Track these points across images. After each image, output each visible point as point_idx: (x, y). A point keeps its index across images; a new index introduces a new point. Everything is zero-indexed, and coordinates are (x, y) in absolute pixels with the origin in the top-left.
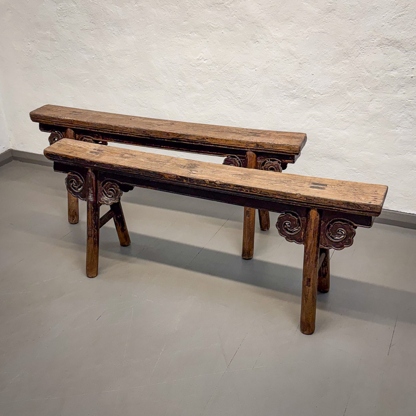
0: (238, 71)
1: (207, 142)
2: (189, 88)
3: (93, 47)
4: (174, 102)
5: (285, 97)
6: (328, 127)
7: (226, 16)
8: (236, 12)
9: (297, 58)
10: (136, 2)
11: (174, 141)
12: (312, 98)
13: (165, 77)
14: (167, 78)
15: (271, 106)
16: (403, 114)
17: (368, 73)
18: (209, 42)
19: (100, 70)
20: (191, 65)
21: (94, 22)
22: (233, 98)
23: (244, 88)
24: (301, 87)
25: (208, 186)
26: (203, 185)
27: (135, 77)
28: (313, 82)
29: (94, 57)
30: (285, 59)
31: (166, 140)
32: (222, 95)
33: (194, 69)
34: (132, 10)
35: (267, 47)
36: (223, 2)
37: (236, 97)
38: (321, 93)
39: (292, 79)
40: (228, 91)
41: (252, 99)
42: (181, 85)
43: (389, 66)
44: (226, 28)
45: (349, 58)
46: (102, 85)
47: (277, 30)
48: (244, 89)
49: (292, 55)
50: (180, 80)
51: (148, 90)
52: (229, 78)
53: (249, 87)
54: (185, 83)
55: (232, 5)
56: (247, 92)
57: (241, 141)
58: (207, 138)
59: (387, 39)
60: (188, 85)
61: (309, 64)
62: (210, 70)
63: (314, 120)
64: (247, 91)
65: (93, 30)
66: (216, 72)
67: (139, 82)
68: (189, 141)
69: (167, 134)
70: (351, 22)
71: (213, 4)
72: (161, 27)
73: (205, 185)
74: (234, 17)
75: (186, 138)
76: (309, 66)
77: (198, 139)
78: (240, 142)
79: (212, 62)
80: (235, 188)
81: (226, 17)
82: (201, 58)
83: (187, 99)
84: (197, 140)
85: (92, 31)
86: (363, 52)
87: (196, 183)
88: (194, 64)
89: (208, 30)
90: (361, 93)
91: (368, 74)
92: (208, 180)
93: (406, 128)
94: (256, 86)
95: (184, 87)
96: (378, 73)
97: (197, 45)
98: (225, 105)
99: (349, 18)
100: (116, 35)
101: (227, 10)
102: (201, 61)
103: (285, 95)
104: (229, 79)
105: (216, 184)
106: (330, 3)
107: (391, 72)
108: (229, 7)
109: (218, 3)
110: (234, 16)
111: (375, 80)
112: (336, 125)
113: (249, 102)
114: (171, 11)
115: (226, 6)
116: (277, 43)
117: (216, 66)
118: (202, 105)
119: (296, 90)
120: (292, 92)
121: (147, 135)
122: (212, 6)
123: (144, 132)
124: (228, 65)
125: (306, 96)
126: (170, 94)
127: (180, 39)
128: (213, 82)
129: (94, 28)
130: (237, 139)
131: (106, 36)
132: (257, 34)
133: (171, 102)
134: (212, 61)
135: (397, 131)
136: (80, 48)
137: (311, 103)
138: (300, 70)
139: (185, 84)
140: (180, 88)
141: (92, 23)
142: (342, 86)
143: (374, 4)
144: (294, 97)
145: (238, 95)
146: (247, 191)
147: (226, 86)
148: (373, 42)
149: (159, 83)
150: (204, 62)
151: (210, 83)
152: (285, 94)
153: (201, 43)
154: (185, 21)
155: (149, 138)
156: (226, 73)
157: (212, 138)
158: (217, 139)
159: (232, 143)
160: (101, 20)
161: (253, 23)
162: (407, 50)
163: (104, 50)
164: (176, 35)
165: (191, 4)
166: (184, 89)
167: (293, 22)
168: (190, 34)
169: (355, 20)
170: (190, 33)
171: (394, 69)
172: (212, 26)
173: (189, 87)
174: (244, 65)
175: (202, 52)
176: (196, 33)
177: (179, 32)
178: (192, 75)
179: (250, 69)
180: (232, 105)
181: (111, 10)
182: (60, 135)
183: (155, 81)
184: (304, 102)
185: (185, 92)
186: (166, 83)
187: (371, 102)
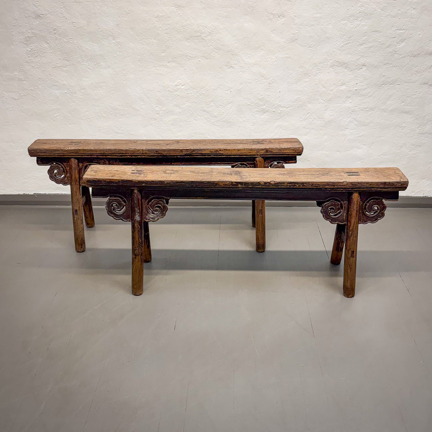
0: (214, 93)
1: (220, 153)
2: (167, 112)
3: (66, 83)
4: (152, 126)
5: (257, 112)
6: (293, 134)
7: (203, 46)
8: (213, 43)
9: (267, 79)
10: (114, 39)
11: (187, 157)
12: (280, 112)
13: (142, 103)
14: (144, 104)
15: (244, 121)
16: (350, 119)
17: (324, 88)
18: (186, 70)
19: (73, 104)
20: (169, 91)
21: (69, 60)
22: (209, 117)
23: (219, 107)
24: (271, 103)
25: (263, 187)
26: (258, 187)
27: (110, 106)
28: (280, 98)
29: (66, 91)
30: (257, 81)
31: (178, 157)
32: (199, 115)
33: (171, 94)
34: (109, 45)
35: (241, 72)
36: (200, 35)
37: (212, 116)
38: (287, 107)
39: (262, 97)
40: (204, 111)
41: (227, 117)
42: (159, 110)
43: (340, 82)
44: (203, 56)
45: (309, 77)
46: (74, 117)
47: (249, 57)
48: (219, 108)
49: (263, 76)
50: (157, 105)
51: (124, 117)
52: (206, 100)
53: (224, 106)
54: (162, 108)
55: (209, 37)
56: (222, 111)
57: (252, 149)
58: (220, 150)
59: (338, 62)
60: (165, 109)
61: (276, 84)
62: (188, 94)
63: (281, 129)
64: (223, 110)
65: (66, 67)
66: (193, 95)
67: (115, 111)
68: (202, 155)
69: (181, 151)
70: (310, 49)
71: (191, 37)
72: (139, 59)
73: (260, 186)
74: (211, 47)
75: (200, 152)
76: (276, 85)
77: (212, 152)
79: (190, 87)
80: (289, 185)
81: (203, 48)
82: (179, 84)
83: (165, 122)
85: (65, 68)
86: (320, 72)
87: (251, 186)
88: (171, 89)
89: (185, 59)
90: (318, 104)
91: (323, 89)
92: (263, 182)
93: (352, 129)
94: (230, 105)
95: (162, 111)
96: (332, 88)
97: (175, 73)
98: (201, 124)
99: (308, 46)
100: (91, 69)
101: (204, 41)
102: (178, 87)
104: (206, 101)
105: (271, 184)
106: (294, 34)
107: (341, 87)
108: (206, 39)
109: (196, 36)
110: (211, 46)
111: (329, 93)
112: (299, 132)
113: (224, 119)
114: (150, 45)
115: (203, 38)
116: (250, 68)
117: (194, 90)
118: (180, 126)
119: (266, 106)
120: (262, 108)
121: (160, 155)
122: (189, 39)
123: (156, 151)
124: (204, 88)
125: (274, 110)
126: (147, 118)
127: (158, 68)
128: (190, 105)
129: (67, 65)
130: (248, 148)
131: (80, 72)
132: (232, 61)
133: (148, 126)
134: (189, 86)
135: (345, 132)
136: (52, 85)
137: (278, 116)
138: (269, 88)
139: (163, 108)
140: (157, 112)
141: (66, 60)
142: (304, 100)
143: (327, 35)
144: (264, 111)
145: (214, 114)
147: (203, 107)
148: (327, 64)
149: (136, 110)
150: (182, 87)
152: (256, 110)
153: (179, 71)
154: (163, 53)
155: (161, 157)
156: (203, 96)
157: (225, 149)
158: (229, 150)
159: (244, 152)
160: (76, 57)
161: (228, 51)
162: (352, 69)
163: (78, 84)
164: (153, 65)
165: (170, 37)
166: (161, 113)
167: (263, 50)
168: (168, 64)
169: (313, 48)
170: (168, 63)
171: (343, 84)
172: (189, 56)
174: (219, 88)
175: (180, 79)
176: (174, 63)
177: (157, 63)
178: (170, 99)
179: (225, 91)
180: (209, 123)
181: (87, 47)
182: (60, 166)
183: (132, 108)
184: (272, 115)
185: (163, 116)
186: (143, 109)
187: (326, 111)
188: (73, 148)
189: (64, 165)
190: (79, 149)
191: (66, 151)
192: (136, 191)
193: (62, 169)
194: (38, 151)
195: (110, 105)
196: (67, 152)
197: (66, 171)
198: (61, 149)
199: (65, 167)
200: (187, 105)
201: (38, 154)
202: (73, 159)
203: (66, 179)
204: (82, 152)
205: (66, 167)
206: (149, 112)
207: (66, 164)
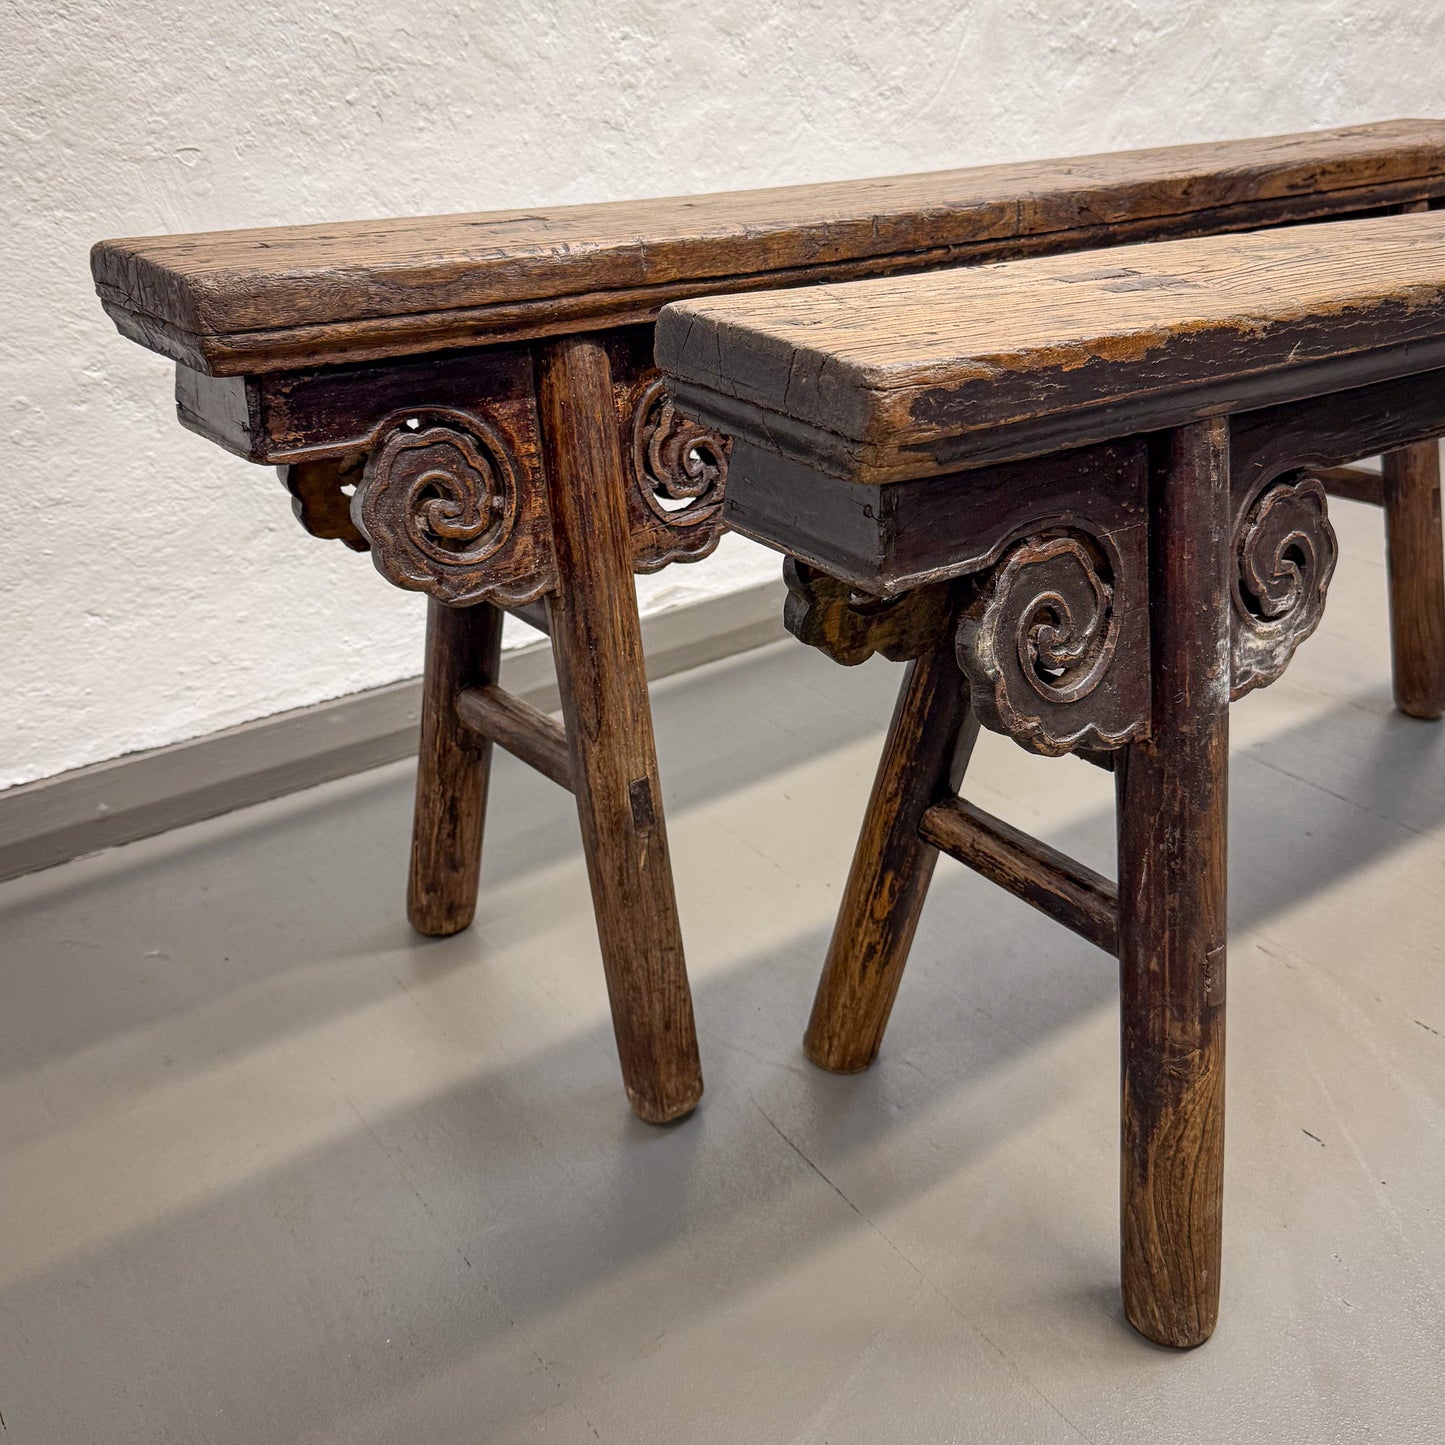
2: (676, 74)
4: (592, 176)
5: (1053, 57)
12: (1131, 50)
13: (541, 18)
14: (553, 26)
15: (1006, 110)
16: (1327, 75)
22: (871, 97)
23: (917, 35)
27: (348, 41)
32: (825, 88)
37: (882, 89)
40: (852, 59)
41: (943, 89)
42: (635, 60)
46: (70, 146)
48: (917, 40)
50: (626, 29)
51: (433, 123)
53: (937, 24)
54: (654, 46)
56: (928, 56)
60: (668, 53)
64: (929, 51)
67: (378, 78)
95: (651, 72)
98: (834, 142)
103: (1053, 50)
113: (931, 103)
118: (736, 164)
119: (1089, 19)
120: (1075, 30)
125: (1114, 41)
126: (570, 126)
133: (573, 178)
137: (1124, 73)
139: (659, 49)
140: (626, 77)
144: (1079, 50)
145: (894, 78)
147: (847, 37)
149: (508, 66)
151: (777, 28)
152: (1054, 43)
166: (647, 84)
173: (678, 68)
180: (865, 136)
182: (467, 438)
183: (486, 55)
184: (1106, 70)
185: (654, 102)
186: (547, 58)
189: (494, 424)
191: (551, 271)
193: (480, 462)
194: (303, 303)
195: (346, 34)
196: (560, 285)
197: (520, 472)
198: (514, 262)
199: (509, 442)
200: (775, 22)
201: (302, 333)
202: (587, 347)
203: (525, 541)
204: (674, 274)
205: (517, 441)
206: (580, 80)
207: (517, 406)
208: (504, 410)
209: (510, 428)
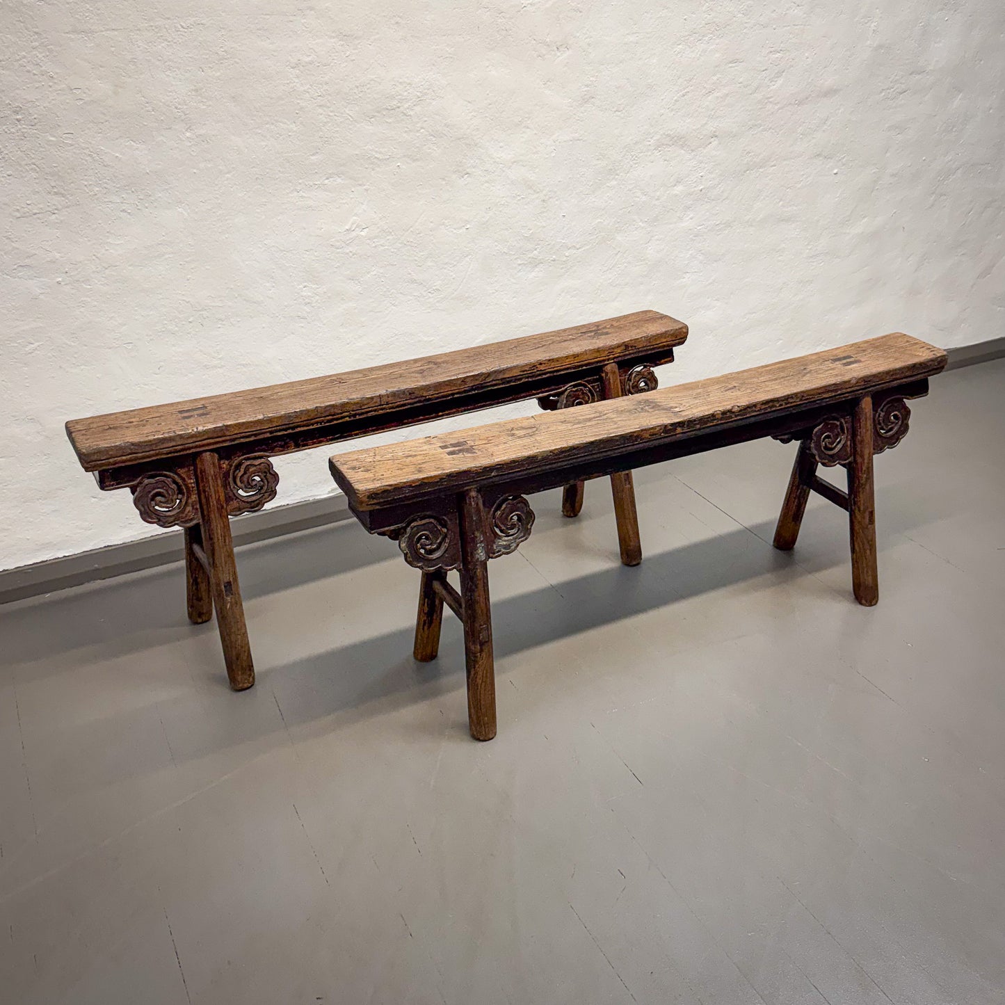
0: (432, 238)
1: (541, 370)
2: (329, 297)
3: (58, 256)
4: (294, 336)
5: (520, 267)
6: (591, 303)
7: (406, 132)
8: (426, 121)
9: (538, 192)
10: (190, 126)
11: (473, 392)
12: (565, 259)
13: (267, 285)
14: (273, 287)
15: (497, 291)
16: (690, 252)
17: (644, 197)
18: (369, 192)
19: (82, 310)
20: (332, 245)
21: (63, 192)
22: (425, 294)
23: (445, 269)
24: (547, 243)
25: (719, 422)
26: (711, 424)
27: (188, 302)
28: (565, 229)
29: (60, 279)
30: (519, 198)
31: (456, 396)
32: (401, 293)
33: (338, 253)
34: (176, 145)
35: (487, 182)
36: (399, 105)
37: (430, 290)
38: (578, 247)
39: (531, 231)
40: (414, 281)
41: (461, 287)
42: (309, 294)
43: (672, 179)
44: (405, 156)
45: (617, 177)
47: (501, 147)
48: (445, 271)
49: (531, 188)
50: (305, 284)
51: (224, 325)
52: (415, 256)
53: (455, 263)
54: (318, 288)
55: (418, 109)
56: (452, 276)
57: (599, 348)
58: (541, 364)
59: (668, 135)
60: (325, 290)
61: (557, 200)
62: (375, 247)
63: (569, 297)
64: (452, 274)
65: (56, 211)
66: (388, 249)
67: (201, 313)
69: (463, 381)
70: (617, 116)
71: (378, 112)
72: (257, 176)
73: (715, 422)
74: (422, 133)
75: (501, 376)
76: (557, 202)
77: (524, 371)
78: (598, 350)
79: (379, 230)
80: (763, 407)
81: (404, 135)
82: (355, 225)
83: (325, 322)
84: (522, 373)
85: (54, 216)
86: (636, 164)
87: (698, 426)
88: (338, 241)
89: (367, 166)
90: (635, 232)
91: (644, 199)
92: (718, 412)
93: (696, 272)
94: (467, 259)
95: (318, 297)
96: (658, 193)
97: (344, 201)
98: (408, 312)
99: (615, 110)
100: (129, 213)
101: (408, 119)
102: (354, 234)
103: (520, 265)
104: (416, 258)
105: (734, 412)
106: (587, 86)
107: (675, 187)
108: (411, 113)
109: (389, 107)
110: (422, 130)
111: (655, 205)
112: (602, 296)
113: (456, 293)
114: (281, 137)
115: (405, 112)
116: (504, 171)
117: (388, 237)
118: (360, 325)
119: (538, 250)
120: (531, 255)
121: (417, 399)
122: (374, 117)
123: (410, 394)
124: (411, 229)
125: (554, 257)
126: (283, 320)
127: (304, 194)
128: (381, 271)
129: (60, 207)
130: (591, 348)
131: (100, 222)
132: (466, 159)
134: (378, 228)
135: (684, 280)
136: (15, 267)
137: (562, 268)
138: (544, 212)
140: (307, 300)
141: (56, 193)
142: (609, 227)
143: (649, 81)
144: (535, 263)
145: (435, 286)
146: (781, 405)
147: (410, 274)
148: (649, 143)
149: (255, 303)
150: (362, 233)
151: (375, 275)
152: (519, 262)
153: (352, 196)
154: (313, 155)
155: (419, 404)
156: (409, 247)
157: (549, 360)
158: (557, 360)
160: (86, 183)
161: (459, 139)
162: (693, 148)
163: (94, 255)
164: (292, 188)
165: (329, 115)
166: (316, 302)
167: (528, 128)
168: (326, 181)
169: (624, 111)
170: (327, 179)
171: (678, 182)
172: (376, 158)
173: (329, 295)
174: (443, 224)
175: (356, 215)
176: (339, 177)
177: (300, 181)
178: (336, 266)
179: (455, 229)
180: (423, 308)
181: (117, 155)
182: (169, 480)
183: (245, 300)
184: (551, 268)
185: (319, 308)
186: (272, 298)
187: (649, 244)
188: (211, 426)
189: (179, 475)
190: (227, 426)
191: (191, 436)
192: (473, 494)
193: (174, 486)
195: (187, 300)
196: (194, 439)
197: (188, 488)
199: (183, 479)
200: (375, 273)
201: (111, 460)
202: (208, 453)
203: (189, 508)
205: (186, 479)
206: (286, 304)
207: (186, 469)
208: (181, 471)
209: (184, 476)
